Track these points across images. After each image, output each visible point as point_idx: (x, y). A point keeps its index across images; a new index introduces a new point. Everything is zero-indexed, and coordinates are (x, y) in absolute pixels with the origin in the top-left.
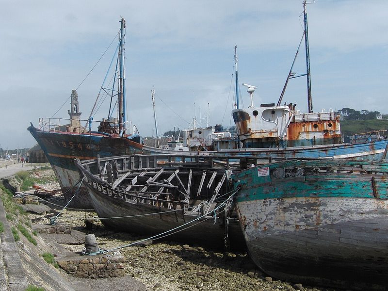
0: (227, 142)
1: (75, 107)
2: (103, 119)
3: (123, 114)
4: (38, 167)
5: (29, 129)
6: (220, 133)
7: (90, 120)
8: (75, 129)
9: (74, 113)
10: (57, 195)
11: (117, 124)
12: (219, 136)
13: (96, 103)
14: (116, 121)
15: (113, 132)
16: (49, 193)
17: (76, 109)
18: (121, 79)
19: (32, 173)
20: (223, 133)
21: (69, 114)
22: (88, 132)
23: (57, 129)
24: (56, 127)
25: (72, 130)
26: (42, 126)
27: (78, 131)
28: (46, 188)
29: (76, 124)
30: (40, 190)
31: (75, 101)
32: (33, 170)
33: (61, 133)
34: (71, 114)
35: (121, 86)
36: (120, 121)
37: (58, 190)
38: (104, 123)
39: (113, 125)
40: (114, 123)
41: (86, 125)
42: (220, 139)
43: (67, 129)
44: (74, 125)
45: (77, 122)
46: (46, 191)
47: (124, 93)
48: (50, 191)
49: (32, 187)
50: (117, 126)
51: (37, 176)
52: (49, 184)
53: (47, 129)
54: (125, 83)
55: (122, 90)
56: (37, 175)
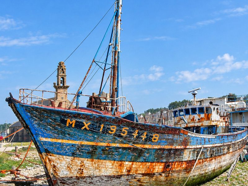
0: (241, 113)
1: (62, 79)
2: (93, 94)
3: (116, 89)
4: (19, 147)
5: (7, 100)
6: (234, 103)
7: (78, 95)
8: (60, 104)
9: (61, 86)
10: (39, 182)
11: (108, 100)
12: (233, 107)
13: (86, 76)
14: (108, 97)
15: (104, 109)
16: (30, 179)
17: (63, 82)
18: (115, 52)
19: (11, 155)
20: (236, 103)
21: (55, 87)
22: (76, 108)
23: (40, 102)
24: (38, 100)
25: (56, 104)
26: (22, 98)
27: (63, 106)
28: (26, 174)
29: (62, 98)
30: (19, 176)
31: (62, 74)
32: (13, 150)
33: (44, 107)
34: (57, 87)
35: (115, 59)
36: (112, 96)
37: (42, 176)
38: (94, 98)
39: (105, 100)
40: (106, 99)
41: (74, 100)
42: (233, 110)
43: (52, 103)
44: (59, 99)
45: (64, 95)
46: (26, 177)
47: (118, 67)
48: (31, 178)
49: (9, 173)
50: (109, 102)
51: (17, 158)
52: (31, 168)
53: (28, 102)
54: (120, 56)
55: (117, 63)
56: (18, 156)
